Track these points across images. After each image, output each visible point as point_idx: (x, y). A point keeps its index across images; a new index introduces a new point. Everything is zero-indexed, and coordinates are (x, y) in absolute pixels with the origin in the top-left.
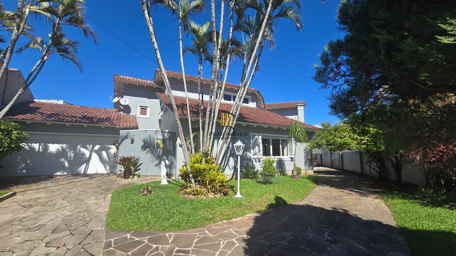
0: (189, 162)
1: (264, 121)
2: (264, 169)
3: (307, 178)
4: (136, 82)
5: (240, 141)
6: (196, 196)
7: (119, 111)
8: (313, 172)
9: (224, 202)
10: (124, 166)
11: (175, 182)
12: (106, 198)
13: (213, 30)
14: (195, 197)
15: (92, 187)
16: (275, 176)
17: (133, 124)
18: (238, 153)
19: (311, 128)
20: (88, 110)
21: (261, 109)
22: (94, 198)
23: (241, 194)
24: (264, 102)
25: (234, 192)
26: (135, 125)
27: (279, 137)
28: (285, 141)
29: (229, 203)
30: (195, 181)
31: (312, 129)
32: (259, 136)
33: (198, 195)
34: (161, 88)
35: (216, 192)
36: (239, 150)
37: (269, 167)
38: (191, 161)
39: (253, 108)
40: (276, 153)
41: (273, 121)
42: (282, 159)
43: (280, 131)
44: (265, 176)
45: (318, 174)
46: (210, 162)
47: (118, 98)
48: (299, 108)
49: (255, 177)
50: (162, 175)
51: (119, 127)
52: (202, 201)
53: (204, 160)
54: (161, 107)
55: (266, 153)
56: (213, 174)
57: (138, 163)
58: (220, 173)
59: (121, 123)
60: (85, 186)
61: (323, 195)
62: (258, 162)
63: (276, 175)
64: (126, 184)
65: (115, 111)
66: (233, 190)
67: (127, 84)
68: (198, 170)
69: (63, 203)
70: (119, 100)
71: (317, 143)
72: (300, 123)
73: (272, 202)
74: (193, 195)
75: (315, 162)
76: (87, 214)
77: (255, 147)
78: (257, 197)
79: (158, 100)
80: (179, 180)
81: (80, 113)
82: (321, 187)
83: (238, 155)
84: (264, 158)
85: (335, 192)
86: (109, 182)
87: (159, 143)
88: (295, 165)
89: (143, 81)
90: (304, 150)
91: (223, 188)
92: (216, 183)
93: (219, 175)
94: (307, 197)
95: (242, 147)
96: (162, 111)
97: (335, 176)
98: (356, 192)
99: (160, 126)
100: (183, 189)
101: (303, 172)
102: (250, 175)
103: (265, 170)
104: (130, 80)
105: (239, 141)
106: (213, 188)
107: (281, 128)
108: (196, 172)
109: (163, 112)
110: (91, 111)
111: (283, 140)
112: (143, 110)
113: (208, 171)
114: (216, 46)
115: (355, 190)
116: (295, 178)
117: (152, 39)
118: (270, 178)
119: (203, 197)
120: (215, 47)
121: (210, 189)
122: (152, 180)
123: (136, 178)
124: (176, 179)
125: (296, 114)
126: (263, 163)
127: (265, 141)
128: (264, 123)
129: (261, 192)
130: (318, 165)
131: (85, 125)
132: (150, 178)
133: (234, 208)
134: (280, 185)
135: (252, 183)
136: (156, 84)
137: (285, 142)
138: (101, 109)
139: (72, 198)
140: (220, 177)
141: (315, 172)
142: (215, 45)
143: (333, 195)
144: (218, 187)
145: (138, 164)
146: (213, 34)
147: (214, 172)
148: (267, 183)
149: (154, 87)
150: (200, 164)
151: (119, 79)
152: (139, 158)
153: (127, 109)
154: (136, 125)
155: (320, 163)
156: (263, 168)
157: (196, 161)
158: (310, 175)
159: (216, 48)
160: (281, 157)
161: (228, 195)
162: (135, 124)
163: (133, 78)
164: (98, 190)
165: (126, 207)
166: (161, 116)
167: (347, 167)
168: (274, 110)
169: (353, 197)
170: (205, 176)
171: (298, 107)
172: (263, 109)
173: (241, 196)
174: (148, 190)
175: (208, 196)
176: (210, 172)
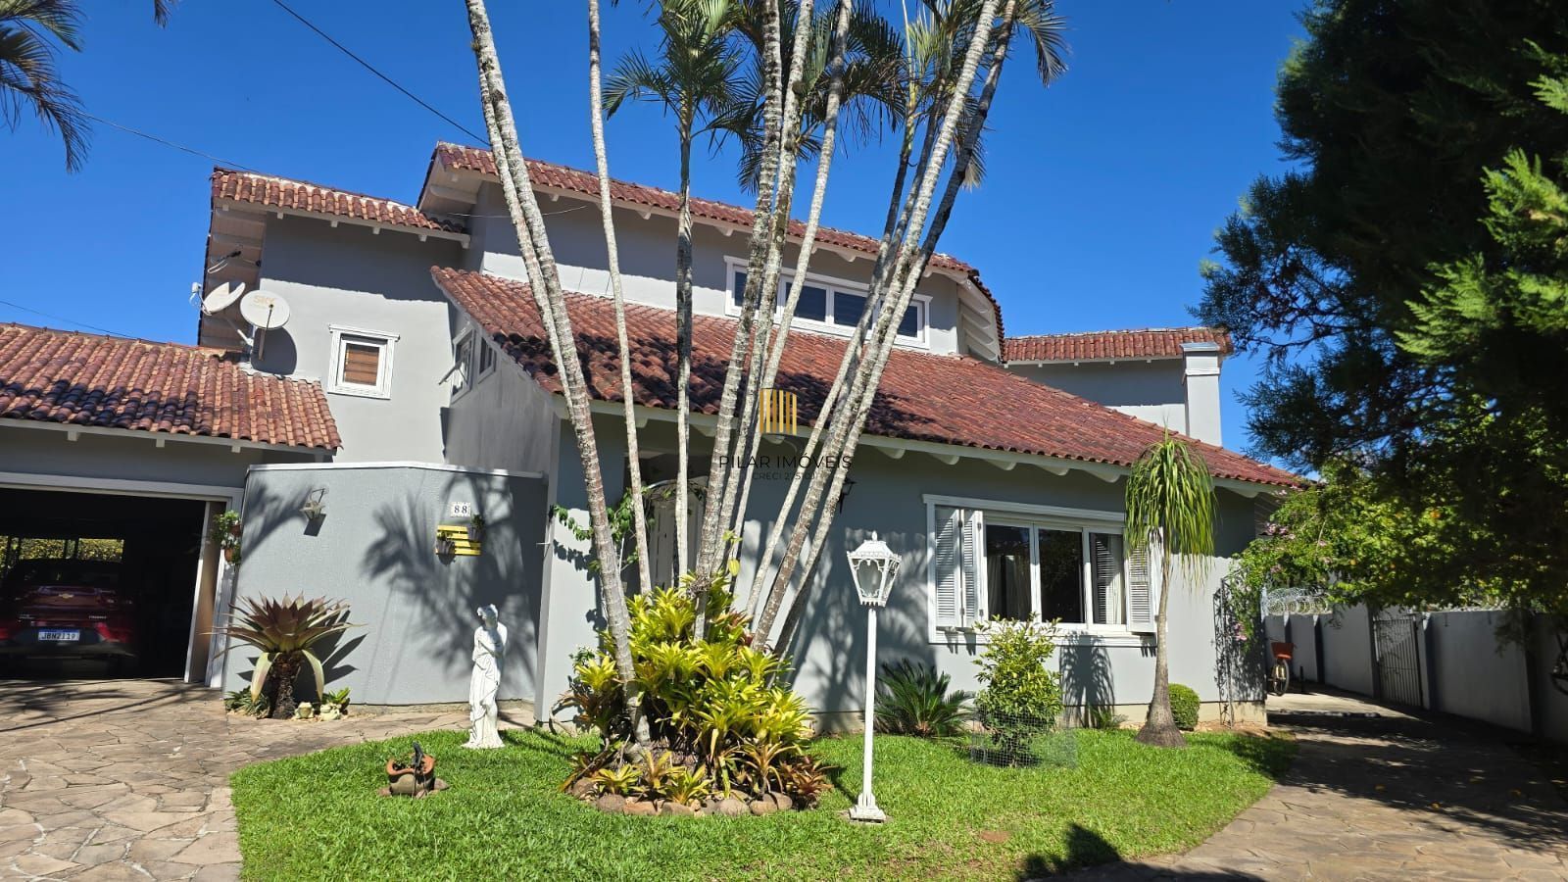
0: (629, 634)
1: (996, 437)
2: (994, 683)
3: (1224, 747)
4: (331, 209)
5: (879, 539)
6: (660, 802)
7: (234, 358)
8: (1265, 718)
9: (798, 834)
10: (272, 652)
11: (535, 739)
12: (206, 804)
13: (768, 11)
14: (656, 806)
15: (117, 754)
16: (1052, 721)
17: (317, 434)
18: (865, 598)
19: (1256, 476)
20: (74, 351)
21: (982, 368)
22: (152, 802)
23: (880, 804)
24: (1000, 329)
25: (846, 793)
26: (326, 439)
27: (1081, 523)
28: (1113, 543)
29: (821, 840)
30: (655, 734)
31: (1259, 481)
32: (969, 510)
33: (667, 801)
34: (458, 244)
35: (756, 788)
36: (874, 582)
37: (1021, 674)
38: (634, 630)
39: (941, 361)
40: (1064, 603)
41: (1050, 438)
42: (1097, 639)
43: (1082, 487)
44: (1001, 722)
45: (1297, 728)
46: (726, 637)
47: (232, 289)
48: (1193, 365)
49: (950, 731)
50: (474, 701)
51: (246, 444)
52: (694, 827)
53: (699, 629)
54: (456, 341)
55: (1007, 602)
56: (745, 698)
57: (339, 635)
58: (778, 696)
59: (254, 425)
60: (79, 744)
61: (1301, 830)
62: (963, 649)
63: (1057, 719)
64: (285, 745)
65: (208, 355)
66: (838, 785)
67: (280, 216)
68: (672, 675)
69: (9, 819)
70: (237, 302)
71: (1286, 560)
72: (1196, 445)
73: (1033, 850)
74: (642, 799)
75: (1280, 662)
76: (143, 870)
77: (951, 572)
78: (960, 821)
79: (443, 307)
80: (553, 731)
81: (38, 365)
82: (1298, 795)
83: (867, 607)
84: (998, 627)
85: (1372, 819)
86: (195, 733)
87: (455, 536)
88: (1161, 674)
89: (363, 201)
90: (1216, 596)
91: (789, 768)
92: (756, 740)
93: (774, 705)
94: (1217, 835)
95: (886, 567)
96: (457, 367)
97: (1386, 744)
98: (1485, 824)
99: (445, 442)
100: (593, 770)
101: (1208, 716)
102: (923, 717)
103: (1000, 689)
104: (296, 199)
105: (875, 535)
106: (739, 769)
107: (1090, 475)
108: (663, 682)
109: (462, 368)
110: (89, 356)
111: (1104, 539)
112: (361, 357)
113: (717, 681)
114: (779, 84)
115: (1483, 816)
116: (1161, 744)
117: (481, 48)
118: (1025, 735)
119: (691, 809)
120: (774, 87)
121: (725, 774)
122: (412, 726)
123: (329, 713)
124: (540, 723)
125: (1180, 396)
126: (990, 655)
127: (1002, 542)
128: (1000, 448)
129: (978, 798)
130: (1300, 685)
131: (73, 432)
132: (404, 717)
133: (845, 864)
134: (1078, 772)
135: (930, 758)
136: (435, 221)
137: (1110, 549)
138: (137, 343)
139: (44, 800)
140: (777, 716)
141: (1274, 719)
142: (774, 80)
143: (1352, 835)
144: (766, 763)
145: (341, 643)
146: (767, 26)
147: (750, 689)
148: (1010, 758)
149: (424, 239)
150: (681, 647)
151: (239, 188)
152: (348, 613)
153: (277, 350)
154: (328, 434)
155: (1312, 672)
156: (988, 682)
157: (661, 631)
158: (1249, 734)
159: (778, 93)
160: (1089, 627)
161: (815, 807)
162: (324, 432)
163: (310, 189)
164: (154, 766)
165: (328, 842)
166: (455, 390)
167: (1459, 697)
168: (1057, 374)
169: (1458, 845)
170: (706, 704)
171: (1188, 358)
172: (993, 363)
173: (880, 815)
174: (419, 768)
175: (717, 807)
176: (730, 687)
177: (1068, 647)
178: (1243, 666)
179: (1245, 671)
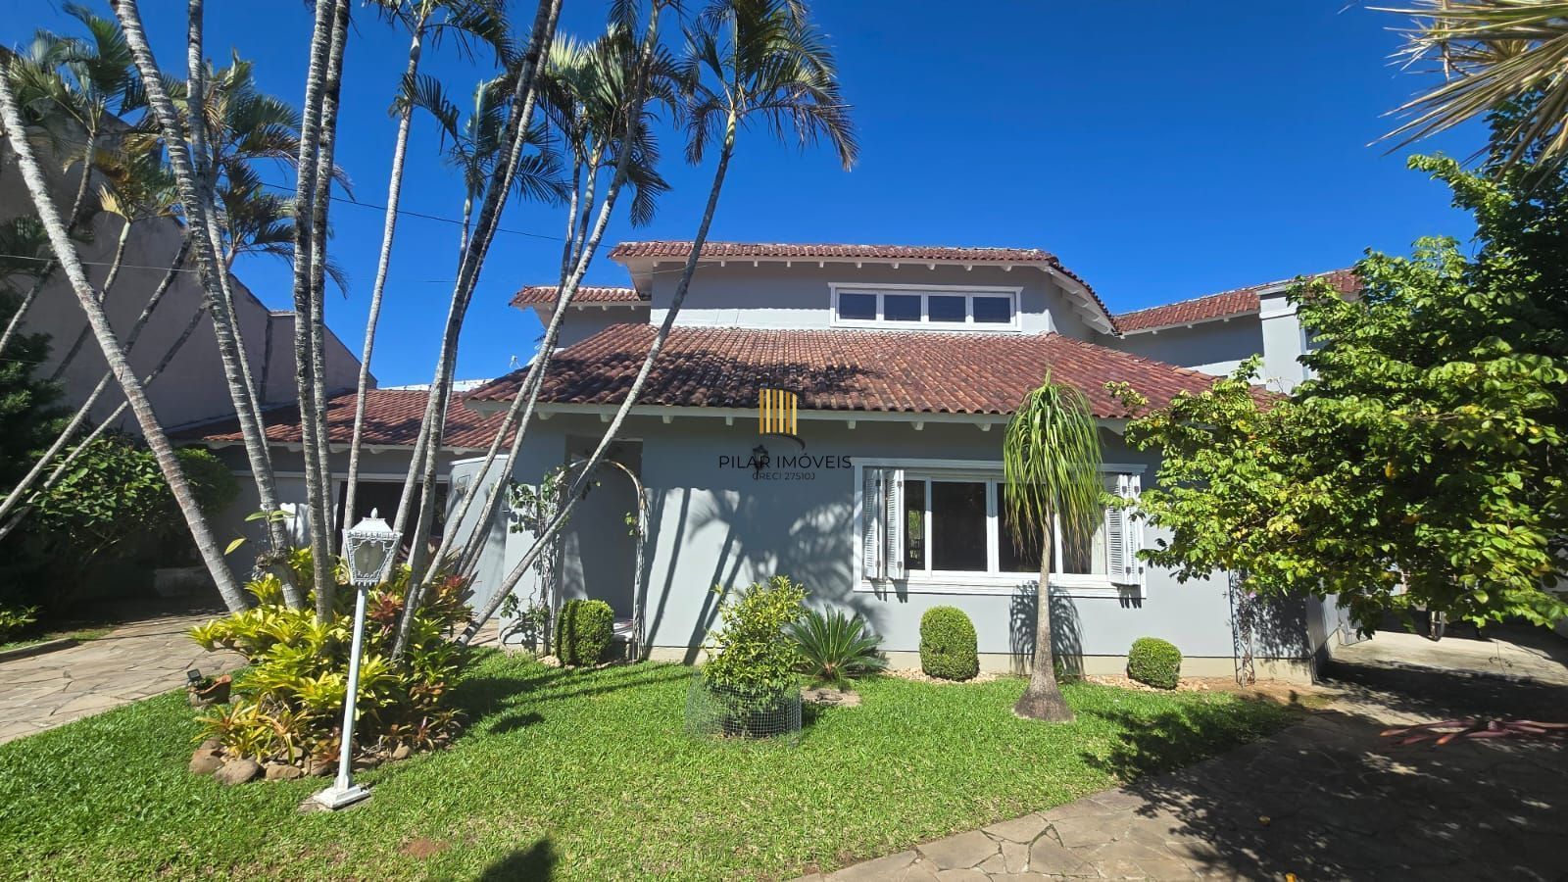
39: (1038, 341)
48: (1267, 309)
62: (892, 597)
84: (943, 577)
101: (1200, 671)
102: (830, 658)
160: (1058, 577)
171: (1262, 302)
177: (1022, 597)
178: (1271, 621)
179: (1275, 626)
